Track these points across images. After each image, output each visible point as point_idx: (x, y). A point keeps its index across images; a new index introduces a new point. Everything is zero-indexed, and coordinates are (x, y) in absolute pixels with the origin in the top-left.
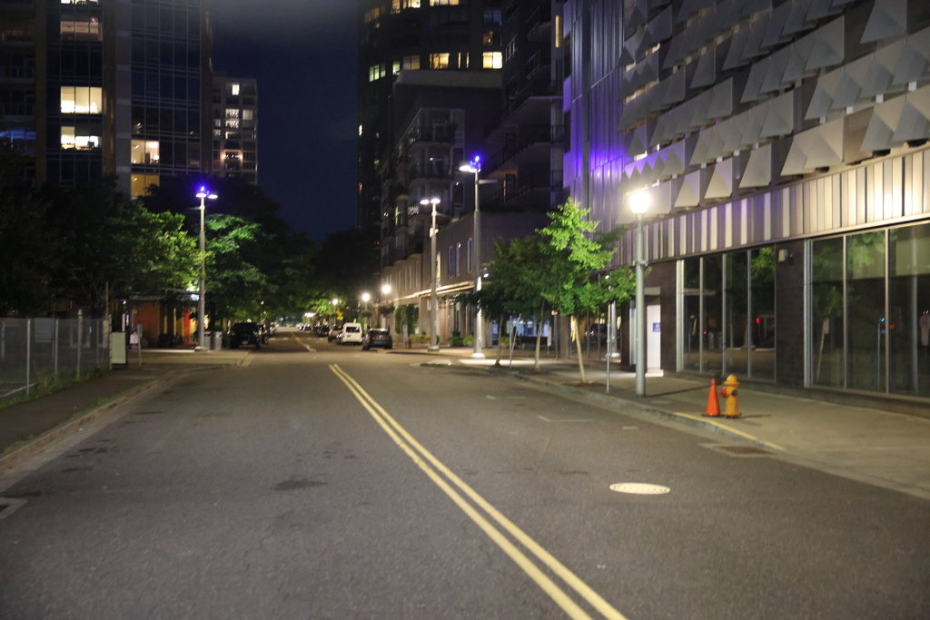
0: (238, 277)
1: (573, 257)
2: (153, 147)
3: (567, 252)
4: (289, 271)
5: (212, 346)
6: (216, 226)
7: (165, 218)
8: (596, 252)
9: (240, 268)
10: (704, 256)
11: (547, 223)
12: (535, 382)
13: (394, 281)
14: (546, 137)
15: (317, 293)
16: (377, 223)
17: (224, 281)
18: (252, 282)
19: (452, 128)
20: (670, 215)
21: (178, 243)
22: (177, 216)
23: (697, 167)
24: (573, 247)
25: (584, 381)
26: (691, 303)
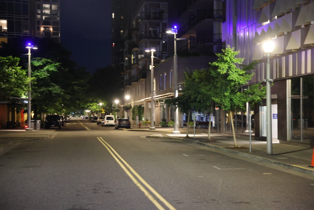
0: (49, 91)
1: (230, 78)
2: (4, 23)
3: (227, 75)
4: (76, 88)
5: (35, 128)
6: (37, 64)
7: (9, 59)
8: (242, 75)
9: (50, 86)
10: (303, 77)
11: (216, 59)
12: (208, 146)
13: (131, 93)
14: (211, 16)
15: (91, 100)
16: (122, 63)
17: (41, 93)
18: (56, 94)
19: (161, 13)
20: (283, 55)
21: (16, 73)
22: (16, 58)
23: (299, 27)
24: (230, 72)
25: (236, 146)
26: (295, 103)
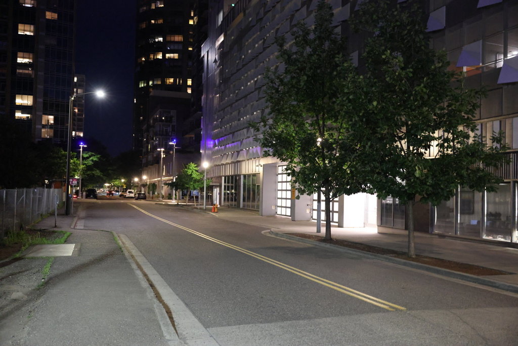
0: (93, 174)
2: (51, 118)
5: (82, 198)
6: (85, 156)
8: (198, 175)
9: (93, 171)
16: (141, 149)
17: (88, 175)
19: (171, 117)
21: (74, 163)
22: (74, 153)
24: (192, 174)
25: (196, 207)
